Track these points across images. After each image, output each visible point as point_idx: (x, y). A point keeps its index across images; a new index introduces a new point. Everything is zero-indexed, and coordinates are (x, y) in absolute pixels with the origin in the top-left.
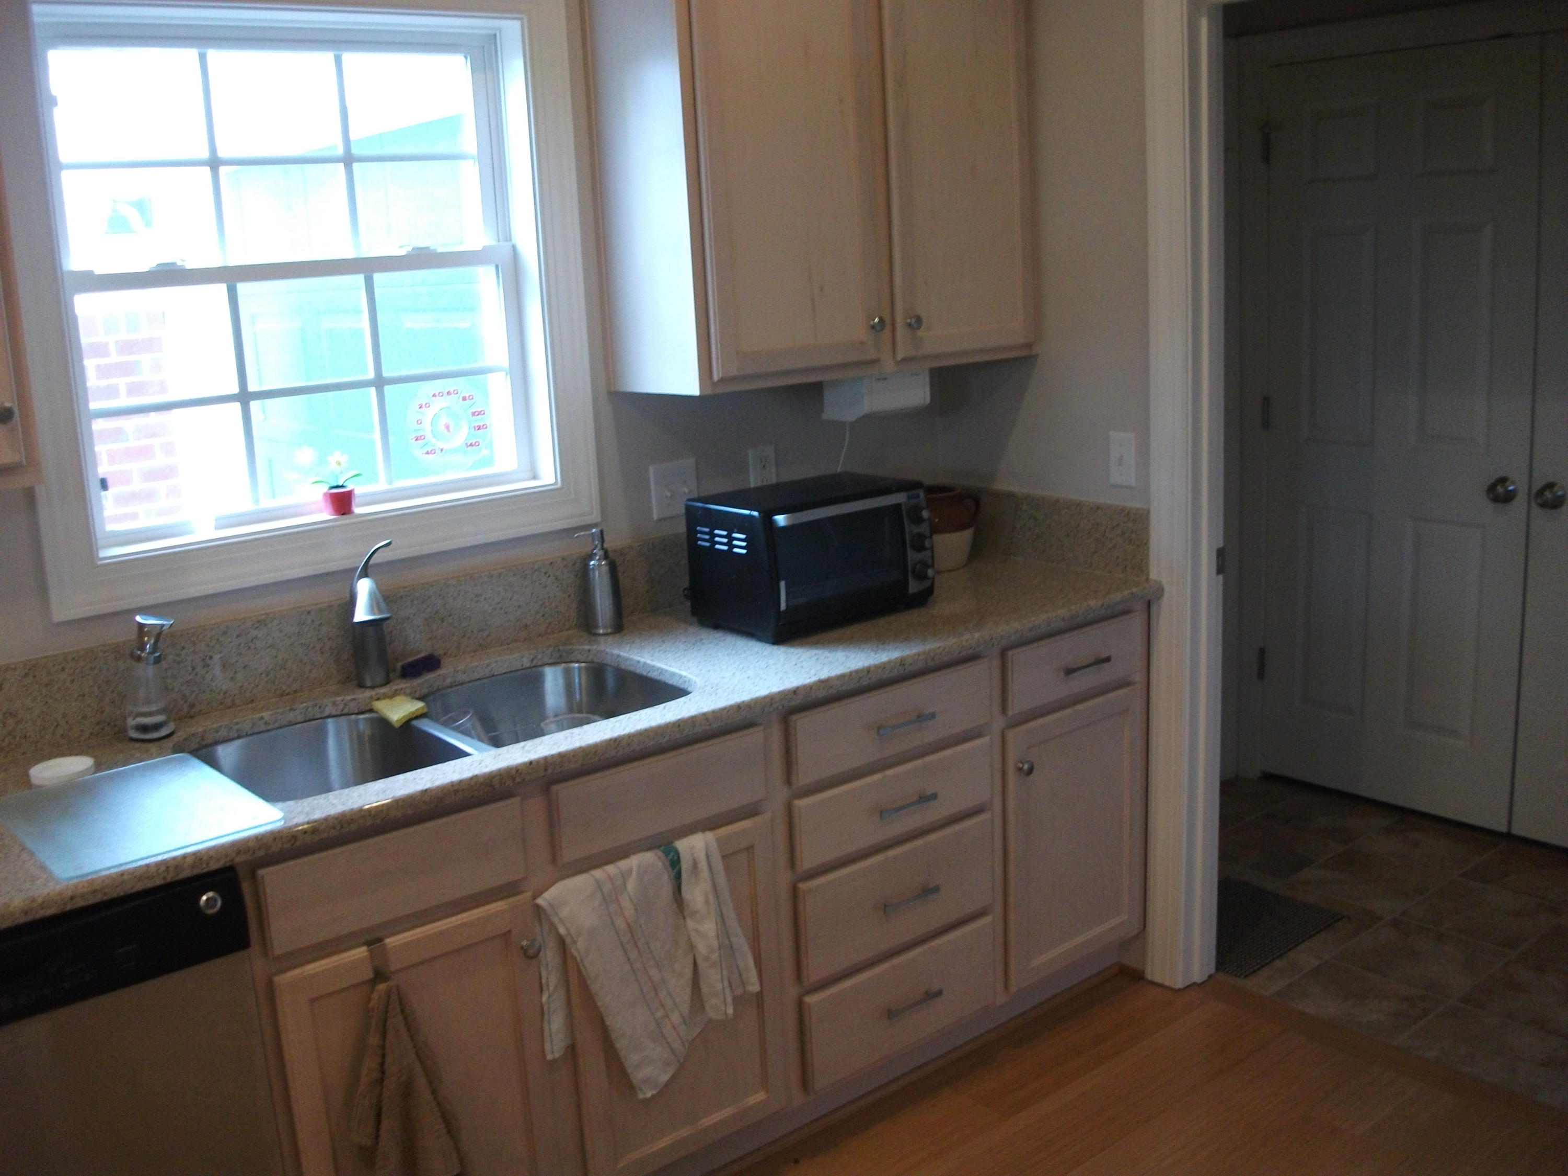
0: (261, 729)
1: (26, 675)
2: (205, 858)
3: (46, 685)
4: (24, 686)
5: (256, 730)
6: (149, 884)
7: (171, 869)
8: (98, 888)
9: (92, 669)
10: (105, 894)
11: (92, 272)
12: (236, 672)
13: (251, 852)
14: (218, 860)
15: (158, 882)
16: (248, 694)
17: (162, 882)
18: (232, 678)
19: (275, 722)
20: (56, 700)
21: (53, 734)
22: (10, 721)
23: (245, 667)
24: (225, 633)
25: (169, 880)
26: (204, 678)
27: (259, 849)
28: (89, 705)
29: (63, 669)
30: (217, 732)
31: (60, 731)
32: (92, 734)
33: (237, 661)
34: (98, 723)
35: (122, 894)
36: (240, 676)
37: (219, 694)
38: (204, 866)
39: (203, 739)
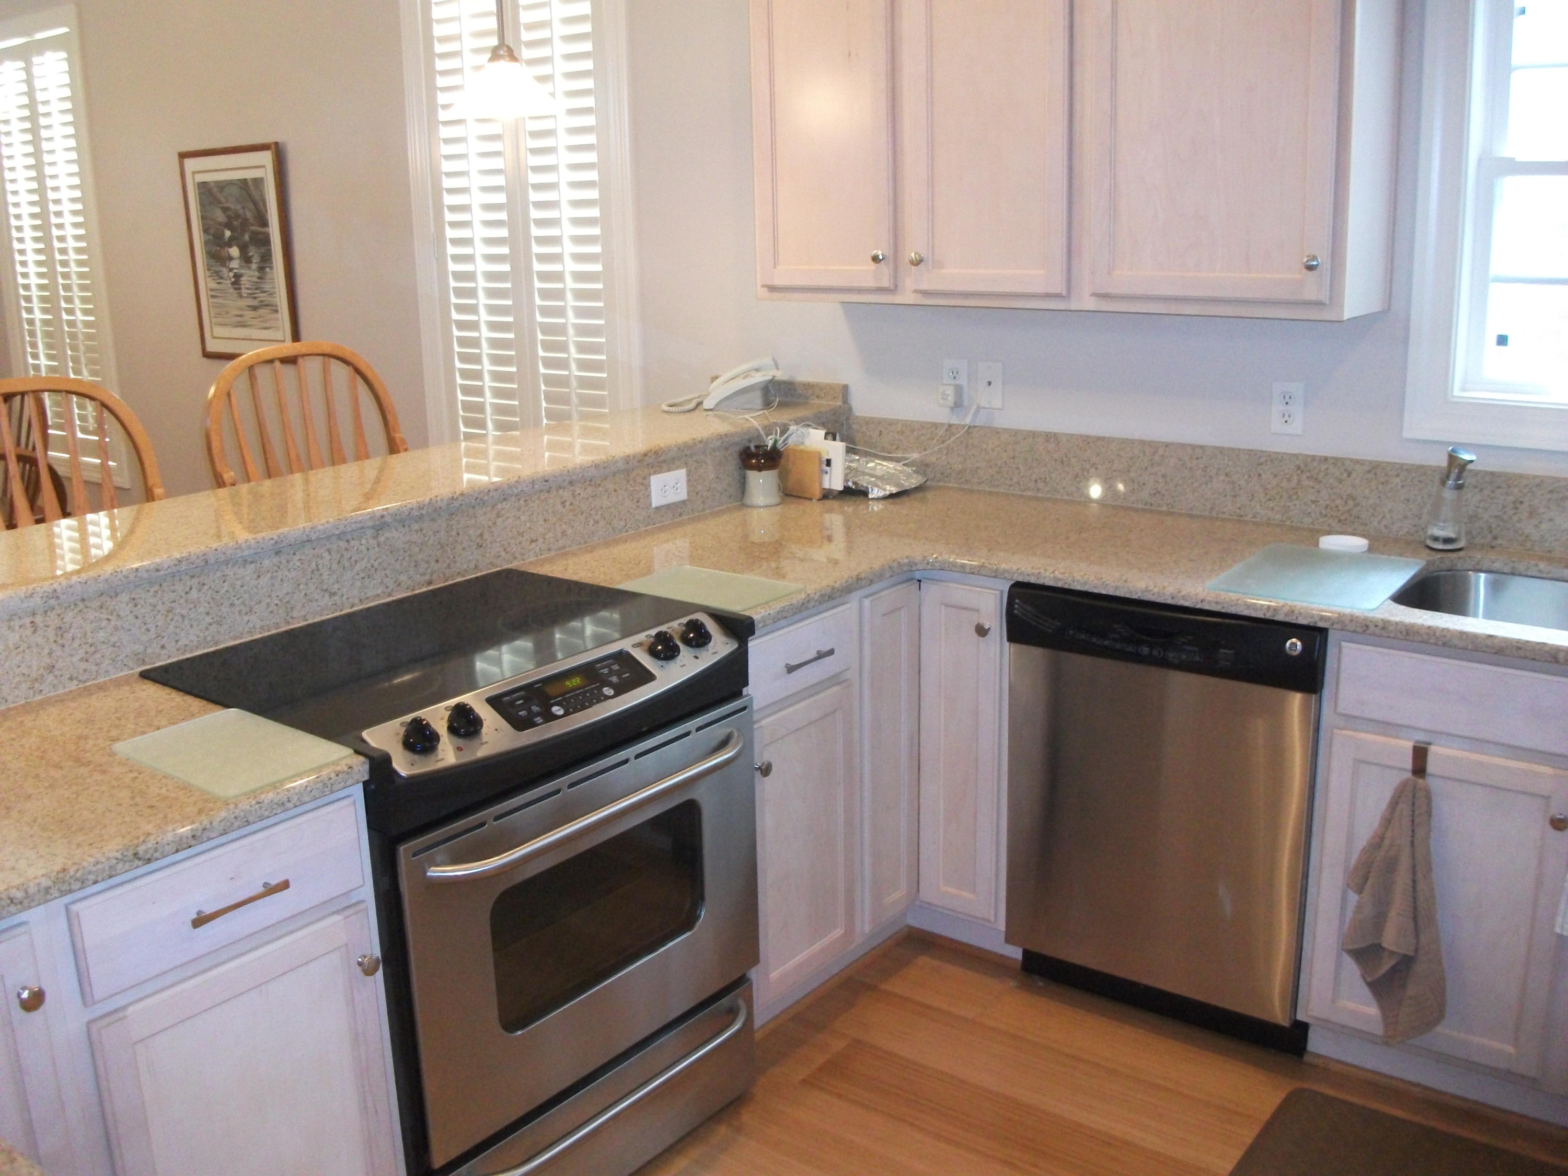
0: (1534, 574)
1: (1369, 472)
2: (1296, 612)
3: (1383, 483)
4: (1366, 479)
5: (1529, 573)
6: (1254, 614)
7: (1271, 610)
8: (1220, 601)
9: (1420, 482)
10: (1223, 608)
11: (1514, 159)
12: (1540, 522)
13: (1330, 623)
14: (1305, 618)
15: (1260, 615)
16: (1547, 544)
17: (1262, 616)
18: (1536, 526)
19: (1548, 573)
20: (1388, 497)
21: (1379, 522)
22: (1351, 502)
23: (1551, 520)
24: (1538, 485)
25: (1267, 617)
26: (1510, 518)
27: (1338, 623)
28: (1411, 510)
29: (1398, 475)
30: (1493, 562)
31: (1384, 522)
32: (1408, 532)
33: (1544, 513)
34: (1415, 526)
35: (1234, 613)
36: (1544, 526)
37: (1521, 535)
38: (1294, 618)
39: (1478, 564)
